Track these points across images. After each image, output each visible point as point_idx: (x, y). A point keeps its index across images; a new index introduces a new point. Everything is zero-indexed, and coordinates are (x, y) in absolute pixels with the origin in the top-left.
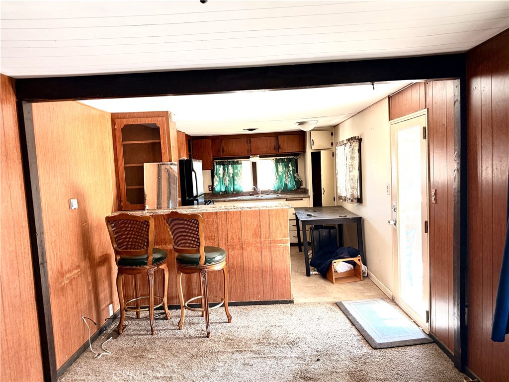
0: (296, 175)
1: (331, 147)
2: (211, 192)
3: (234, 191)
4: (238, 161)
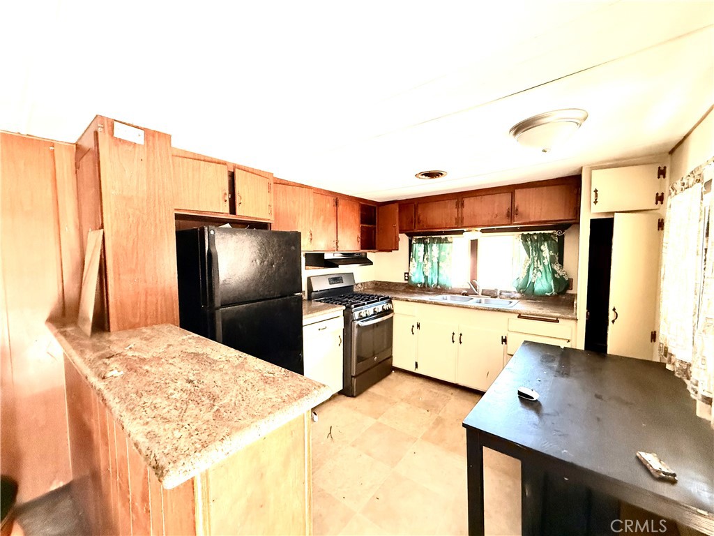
0: (556, 267)
1: (657, 207)
2: (406, 282)
3: (438, 284)
4: (446, 238)
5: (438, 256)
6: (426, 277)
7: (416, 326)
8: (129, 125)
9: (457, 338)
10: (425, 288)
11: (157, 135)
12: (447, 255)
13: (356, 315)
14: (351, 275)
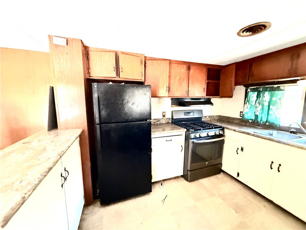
2: (241, 118)
3: (267, 121)
4: (279, 87)
5: (269, 100)
6: (256, 116)
7: (240, 149)
8: (61, 37)
9: (275, 166)
10: (255, 123)
11: (74, 41)
12: (278, 101)
13: (192, 136)
14: (201, 111)
